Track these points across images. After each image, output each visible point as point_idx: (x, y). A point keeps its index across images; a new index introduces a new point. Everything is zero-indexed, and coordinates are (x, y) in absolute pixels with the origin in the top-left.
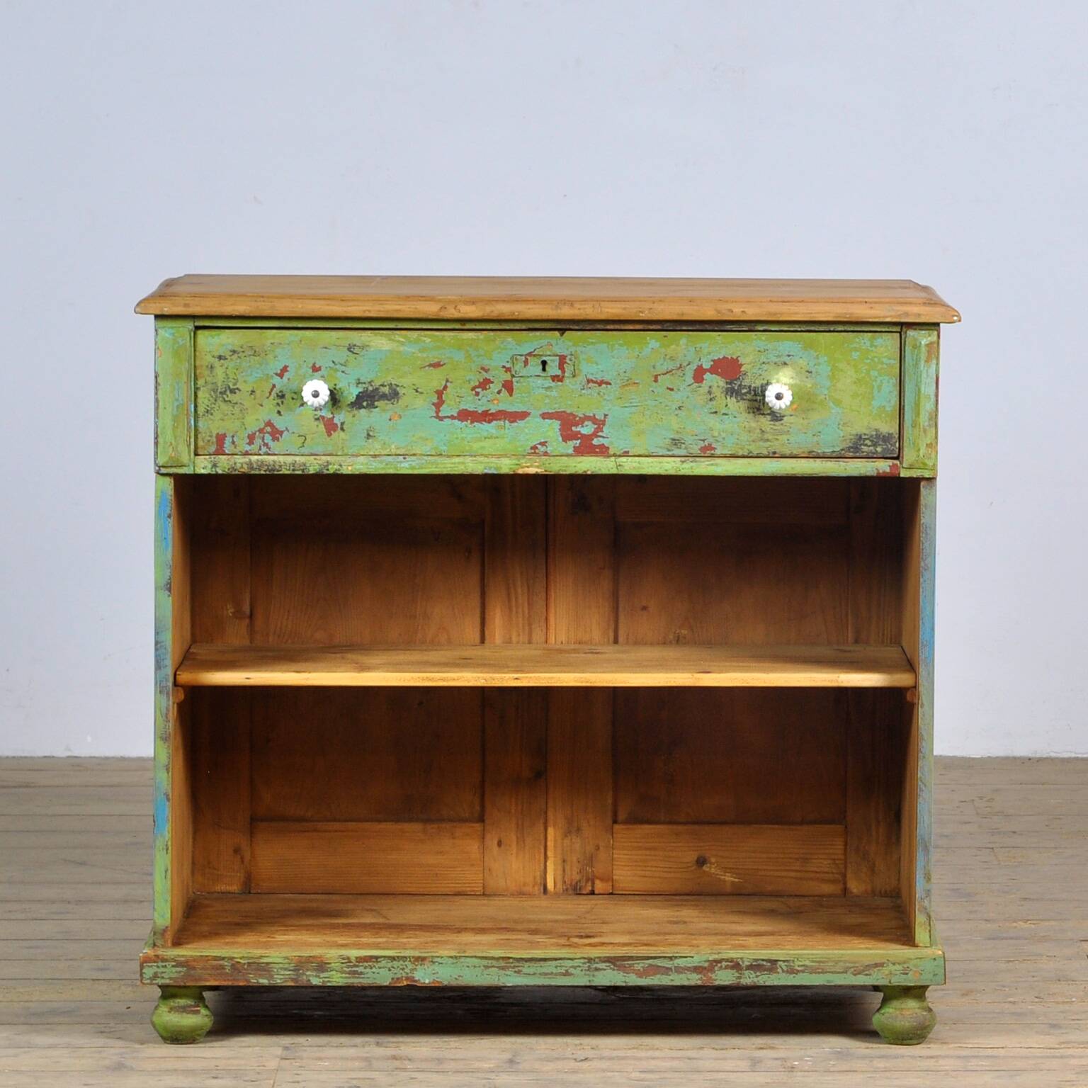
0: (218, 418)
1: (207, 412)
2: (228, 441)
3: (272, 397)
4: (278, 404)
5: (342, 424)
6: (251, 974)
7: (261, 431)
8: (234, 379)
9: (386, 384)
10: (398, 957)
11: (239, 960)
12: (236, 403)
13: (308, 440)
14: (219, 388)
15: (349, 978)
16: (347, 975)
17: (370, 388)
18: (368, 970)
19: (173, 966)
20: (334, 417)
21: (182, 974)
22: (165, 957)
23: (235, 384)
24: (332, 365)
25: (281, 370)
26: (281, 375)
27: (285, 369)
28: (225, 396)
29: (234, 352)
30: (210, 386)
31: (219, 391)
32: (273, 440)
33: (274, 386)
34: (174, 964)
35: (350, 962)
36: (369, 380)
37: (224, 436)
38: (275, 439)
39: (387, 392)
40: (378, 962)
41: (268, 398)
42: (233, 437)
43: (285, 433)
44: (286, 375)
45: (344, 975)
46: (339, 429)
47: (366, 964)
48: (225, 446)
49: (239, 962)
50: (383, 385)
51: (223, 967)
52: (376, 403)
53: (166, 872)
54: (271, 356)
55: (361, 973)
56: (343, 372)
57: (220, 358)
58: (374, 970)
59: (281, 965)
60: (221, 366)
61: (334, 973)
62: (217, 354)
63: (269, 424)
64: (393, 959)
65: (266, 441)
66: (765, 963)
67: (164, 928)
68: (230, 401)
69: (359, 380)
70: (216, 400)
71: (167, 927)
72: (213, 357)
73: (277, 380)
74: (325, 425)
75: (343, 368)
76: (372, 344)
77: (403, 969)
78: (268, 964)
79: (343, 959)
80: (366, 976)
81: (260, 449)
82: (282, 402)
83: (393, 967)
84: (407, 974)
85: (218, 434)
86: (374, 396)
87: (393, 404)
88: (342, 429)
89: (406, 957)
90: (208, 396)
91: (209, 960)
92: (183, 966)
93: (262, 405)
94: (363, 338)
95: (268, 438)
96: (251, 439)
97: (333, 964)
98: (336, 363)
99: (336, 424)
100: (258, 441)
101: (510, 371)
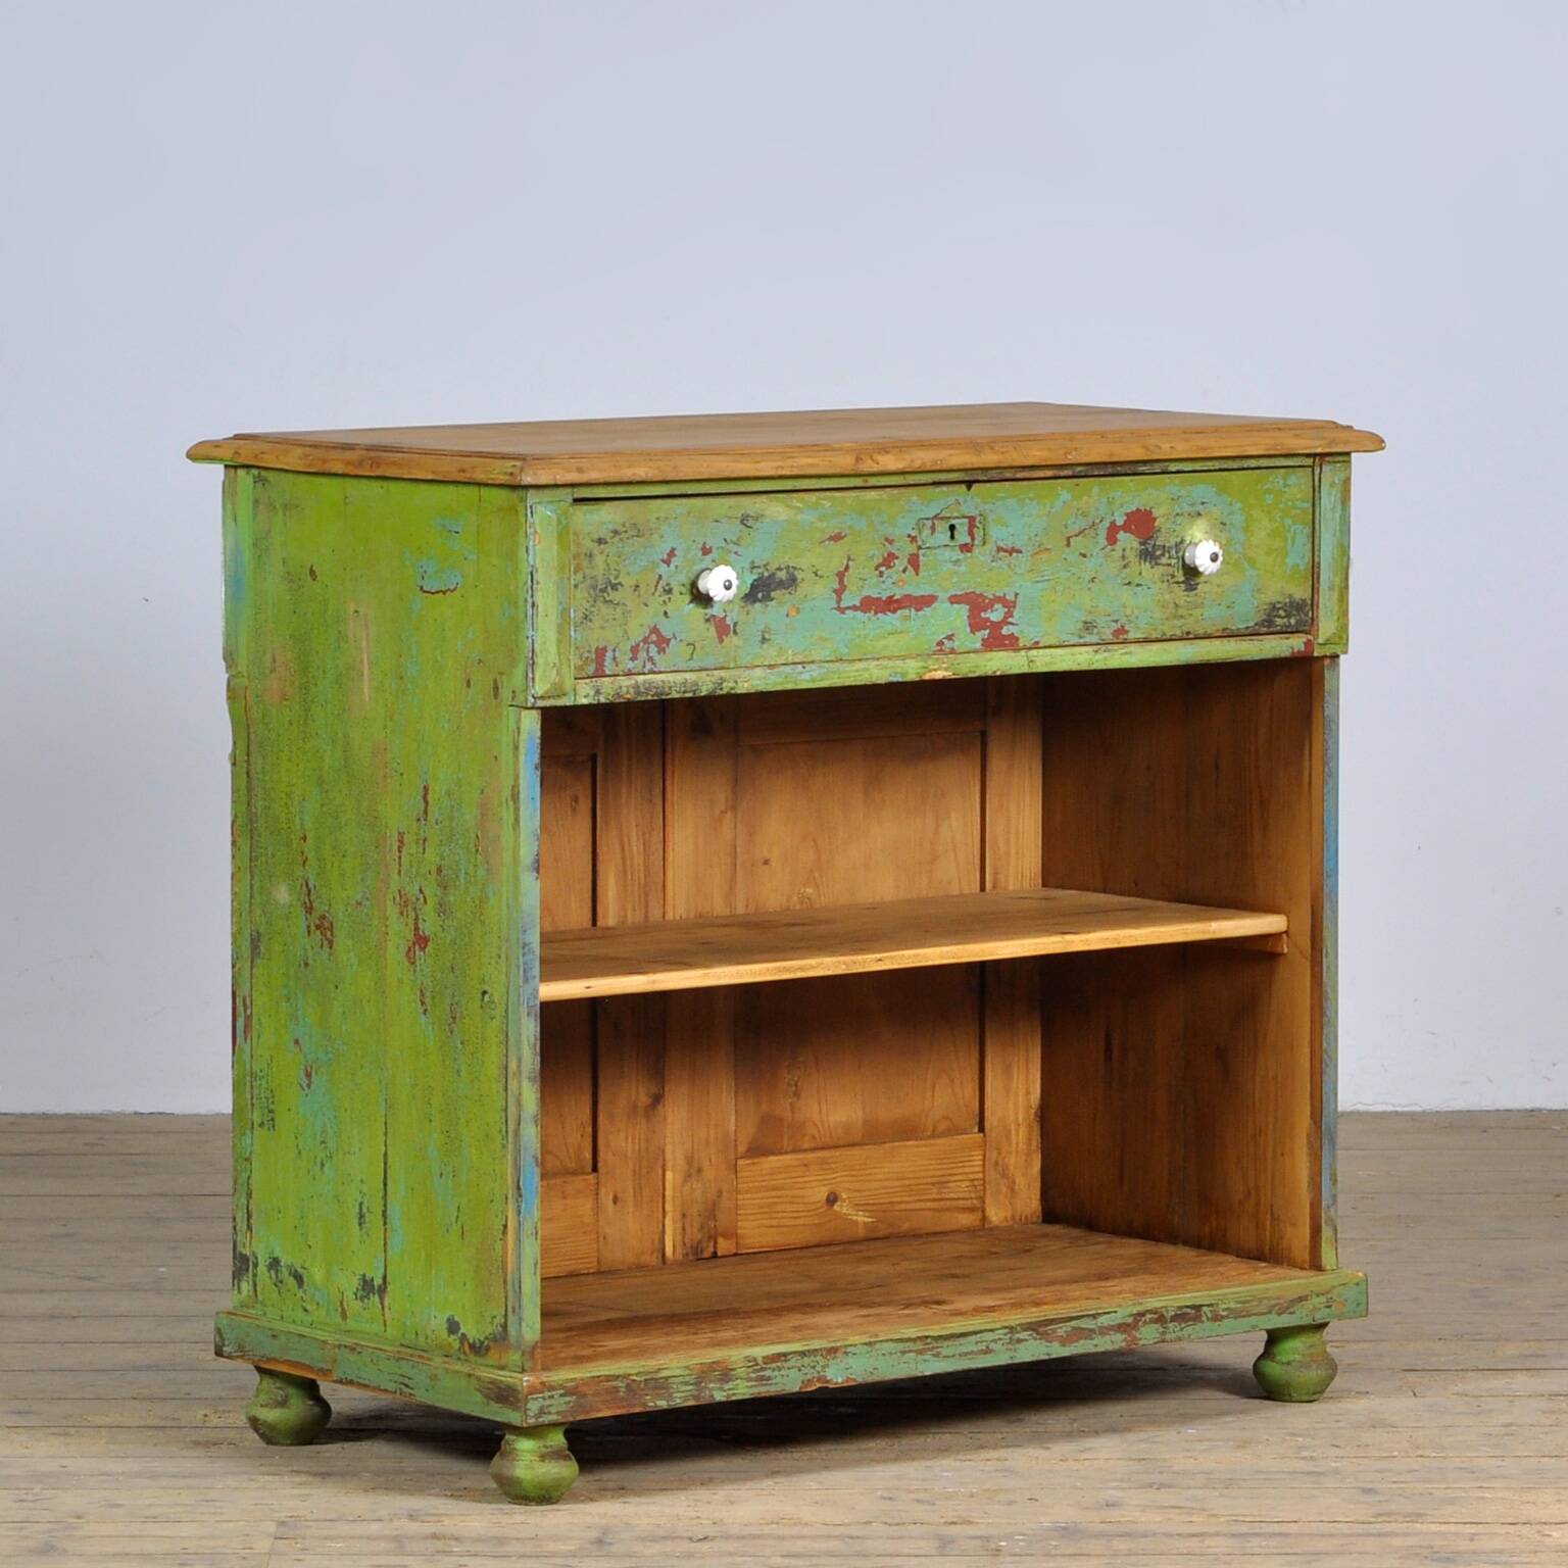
0: (597, 625)
1: (585, 618)
2: (609, 655)
3: (658, 593)
4: (664, 602)
5: (735, 624)
6: (647, 1395)
7: (646, 640)
8: (615, 570)
9: (782, 566)
10: (808, 1351)
11: (634, 1378)
12: (617, 604)
13: (698, 650)
14: (600, 583)
15: (756, 1386)
16: (754, 1383)
17: (766, 574)
18: (776, 1373)
19: (561, 1395)
20: (726, 616)
21: (574, 1404)
22: (553, 1382)
23: (616, 577)
24: (724, 544)
25: (668, 555)
26: (667, 562)
27: (672, 553)
28: (605, 595)
29: (616, 532)
30: (589, 582)
31: (599, 587)
32: (659, 652)
33: (660, 577)
34: (561, 1392)
35: (757, 1364)
36: (764, 563)
37: (605, 649)
38: (661, 651)
39: (784, 578)
40: (786, 1361)
41: (653, 594)
42: (614, 650)
43: (673, 640)
44: (675, 561)
45: (750, 1384)
46: (732, 632)
47: (774, 1365)
48: (606, 664)
49: (634, 1381)
50: (779, 569)
51: (616, 1388)
52: (773, 594)
53: (535, 1265)
54: (656, 537)
55: (769, 1378)
56: (736, 553)
57: (601, 541)
58: (782, 1372)
59: (681, 1379)
60: (601, 553)
61: (739, 1381)
62: (596, 537)
63: (655, 630)
64: (803, 1354)
65: (651, 655)
66: (1189, 1310)
67: (533, 1344)
68: (611, 601)
69: (753, 562)
70: (595, 602)
71: (536, 1343)
72: (593, 541)
73: (663, 569)
74: (717, 628)
75: (736, 548)
76: (767, 513)
77: (814, 1367)
78: (667, 1378)
79: (749, 1361)
80: (773, 1382)
81: (644, 667)
82: (670, 599)
83: (803, 1366)
84: (818, 1372)
85: (597, 648)
86: (770, 584)
87: (790, 593)
88: (735, 632)
89: (816, 1350)
90: (586, 595)
91: (601, 1381)
92: (572, 1394)
93: (646, 605)
94: (757, 505)
95: (653, 649)
96: (635, 650)
97: (739, 1370)
98: (728, 540)
99: (729, 626)
100: (642, 655)
101: (916, 542)
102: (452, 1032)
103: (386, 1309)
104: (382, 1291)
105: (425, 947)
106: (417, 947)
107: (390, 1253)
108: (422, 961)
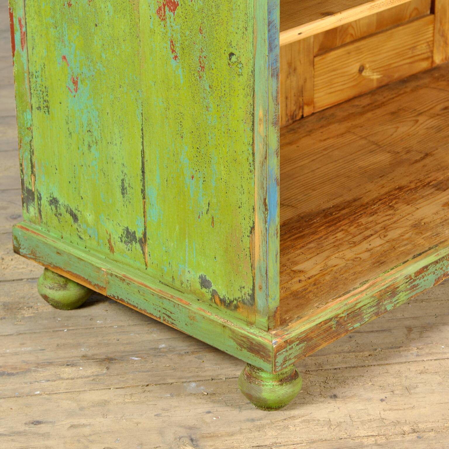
6: (348, 324)
10: (439, 260)
11: (342, 315)
15: (410, 293)
16: (409, 291)
18: (422, 280)
19: (297, 345)
21: (304, 348)
22: (292, 339)
34: (297, 342)
35: (411, 279)
40: (427, 270)
45: (407, 292)
47: (421, 276)
49: (341, 317)
51: (330, 327)
53: (276, 255)
55: (418, 285)
58: (425, 278)
59: (369, 305)
61: (401, 294)
64: (436, 262)
67: (275, 310)
71: (277, 308)
77: (442, 269)
78: (360, 308)
79: (407, 279)
80: (420, 286)
83: (436, 270)
84: (444, 271)
89: (443, 257)
91: (322, 326)
92: (304, 341)
97: (401, 287)
102: (200, 77)
103: (147, 255)
104: (143, 242)
105: (174, 10)
106: (167, 8)
107: (148, 218)
108: (172, 20)
